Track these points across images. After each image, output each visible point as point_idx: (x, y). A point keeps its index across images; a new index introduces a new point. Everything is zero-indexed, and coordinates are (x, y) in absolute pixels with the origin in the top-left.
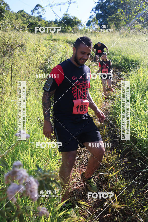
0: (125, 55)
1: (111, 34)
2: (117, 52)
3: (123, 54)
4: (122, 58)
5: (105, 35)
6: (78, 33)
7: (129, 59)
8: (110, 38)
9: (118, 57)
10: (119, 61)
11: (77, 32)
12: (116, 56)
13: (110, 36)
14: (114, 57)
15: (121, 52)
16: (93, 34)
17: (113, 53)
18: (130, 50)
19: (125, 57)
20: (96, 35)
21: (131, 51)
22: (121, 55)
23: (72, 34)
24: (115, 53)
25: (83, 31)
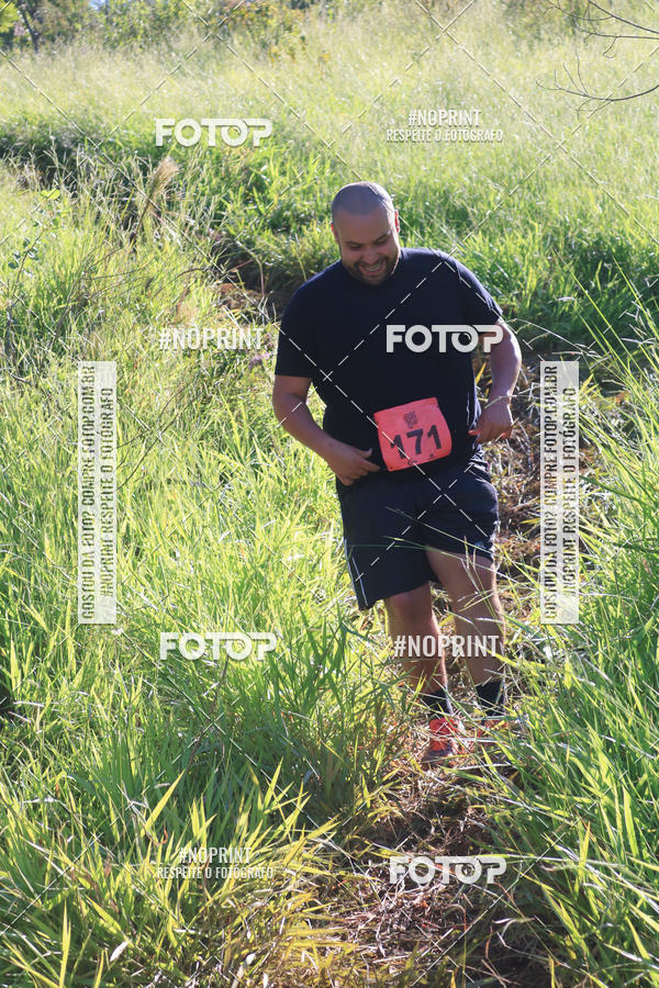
0: (583, 215)
1: (423, 19)
2: (496, 195)
3: (560, 203)
4: (550, 242)
5: (355, 32)
6: (82, 41)
7: (623, 253)
8: (417, 57)
9: (511, 245)
10: (532, 282)
11: (68, 35)
12: (497, 227)
13: (410, 40)
14: (477, 242)
15: (542, 188)
16: (237, 39)
17: (458, 203)
18: (625, 156)
19: (587, 230)
20: (264, 45)
21: (639, 168)
22: (536, 213)
23: (24, 60)
24: (475, 201)
25: (133, 13)
